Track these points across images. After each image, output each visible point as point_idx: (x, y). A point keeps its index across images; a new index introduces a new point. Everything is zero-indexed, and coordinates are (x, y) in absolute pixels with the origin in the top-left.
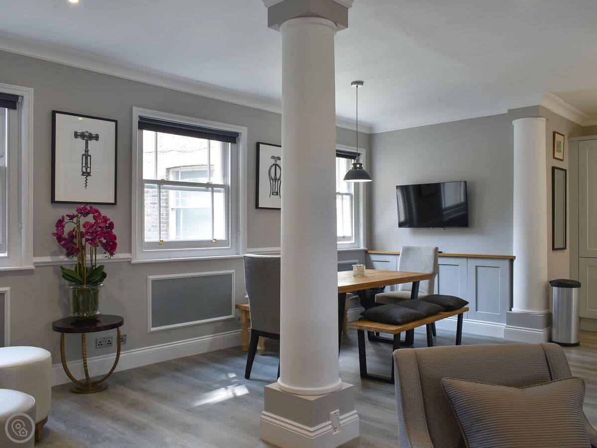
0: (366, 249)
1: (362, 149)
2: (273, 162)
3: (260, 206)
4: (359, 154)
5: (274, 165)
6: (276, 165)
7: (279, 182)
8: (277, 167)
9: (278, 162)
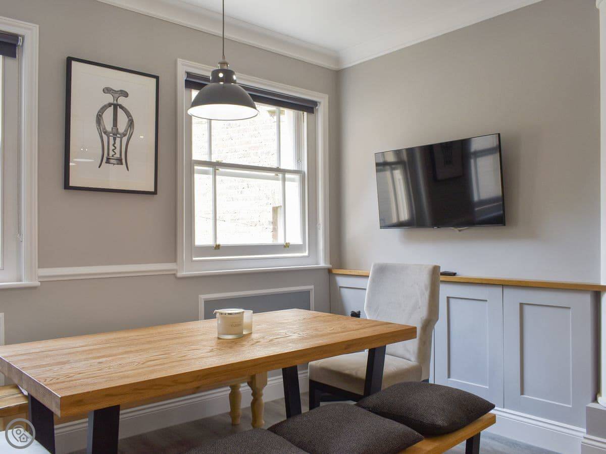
0: (328, 266)
1: (321, 95)
2: (109, 99)
3: (72, 184)
4: (315, 103)
5: (110, 105)
6: (116, 106)
7: (125, 139)
8: (119, 110)
9: (122, 101)
